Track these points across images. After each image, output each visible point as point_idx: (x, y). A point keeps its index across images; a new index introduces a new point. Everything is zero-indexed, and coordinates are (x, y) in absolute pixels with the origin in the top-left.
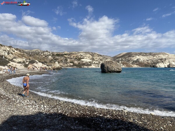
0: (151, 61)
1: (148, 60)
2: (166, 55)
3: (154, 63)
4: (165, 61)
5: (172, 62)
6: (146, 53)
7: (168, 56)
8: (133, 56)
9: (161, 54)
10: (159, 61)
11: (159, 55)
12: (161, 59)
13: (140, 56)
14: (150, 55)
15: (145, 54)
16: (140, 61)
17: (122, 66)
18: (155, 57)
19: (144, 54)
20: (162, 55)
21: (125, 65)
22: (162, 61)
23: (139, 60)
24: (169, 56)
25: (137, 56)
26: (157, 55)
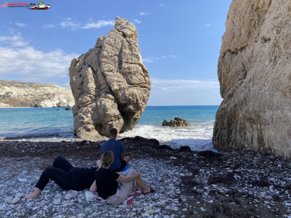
0: (32, 96)
1: (26, 96)
2: (55, 89)
3: (36, 100)
4: (53, 97)
5: (63, 99)
6: (22, 83)
9: (47, 86)
10: (44, 97)
11: (45, 88)
12: (47, 95)
13: (12, 87)
14: (31, 86)
15: (20, 85)
16: (13, 96)
18: (38, 91)
20: (49, 88)
22: (49, 96)
23: (10, 94)
24: (59, 90)
25: (6, 87)
26: (41, 88)
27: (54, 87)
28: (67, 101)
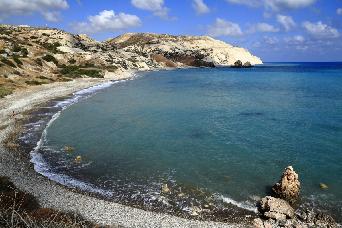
0: (190, 52)
2: (210, 42)
3: (195, 56)
4: (211, 53)
6: (175, 37)
7: (212, 42)
8: (158, 43)
9: (202, 40)
10: (202, 53)
11: (199, 41)
12: (205, 50)
13: (170, 42)
14: (185, 40)
15: (174, 39)
17: (158, 66)
18: (194, 46)
19: (173, 37)
20: (204, 41)
21: (162, 62)
24: (215, 44)
25: (165, 42)
26: (196, 42)
27: (208, 39)
28: (226, 58)
